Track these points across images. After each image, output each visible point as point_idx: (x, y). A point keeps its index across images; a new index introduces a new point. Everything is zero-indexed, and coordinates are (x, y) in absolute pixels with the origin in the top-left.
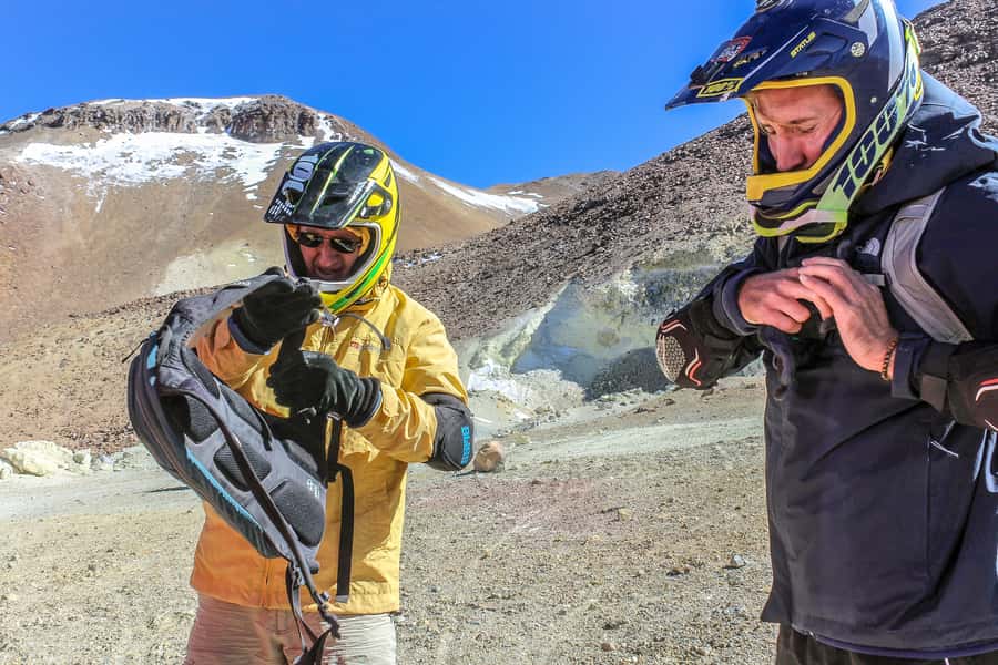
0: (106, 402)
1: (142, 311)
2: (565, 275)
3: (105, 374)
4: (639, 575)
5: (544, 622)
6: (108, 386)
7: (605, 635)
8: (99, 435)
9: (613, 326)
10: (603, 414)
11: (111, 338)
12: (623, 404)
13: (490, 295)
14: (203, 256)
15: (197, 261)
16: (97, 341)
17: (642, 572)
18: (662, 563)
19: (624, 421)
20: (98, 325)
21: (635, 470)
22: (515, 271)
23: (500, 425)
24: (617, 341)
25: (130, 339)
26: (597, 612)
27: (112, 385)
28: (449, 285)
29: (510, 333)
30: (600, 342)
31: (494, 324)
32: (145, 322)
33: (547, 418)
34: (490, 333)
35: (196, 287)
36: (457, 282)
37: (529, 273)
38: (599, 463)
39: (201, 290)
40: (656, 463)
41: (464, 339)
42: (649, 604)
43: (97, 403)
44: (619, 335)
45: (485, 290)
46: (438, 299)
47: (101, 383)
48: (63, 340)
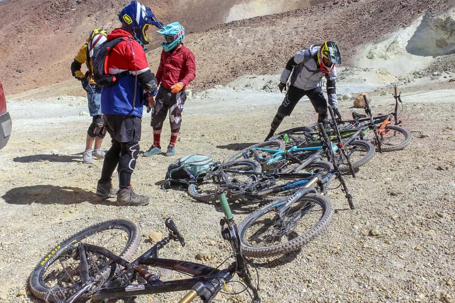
0: (205, 70)
1: (219, 29)
2: (422, 10)
3: (204, 58)
4: (418, 168)
5: (357, 188)
6: (205, 63)
7: (389, 199)
8: (202, 83)
9: (445, 37)
10: (433, 82)
11: (206, 42)
12: (445, 77)
13: (381, 22)
14: (245, 4)
15: (242, 6)
16: (201, 43)
17: (420, 166)
18: (434, 162)
19: (442, 86)
20: (201, 36)
21: (437, 111)
22: (395, 9)
23: (379, 86)
24: (447, 44)
25: (214, 42)
26: (388, 186)
27: (207, 62)
28: (360, 16)
29: (389, 40)
30: (437, 45)
31: (381, 36)
32: (220, 35)
33: (403, 83)
34: (379, 40)
35: (241, 19)
36: (364, 14)
37: (402, 10)
38: (419, 107)
39: (244, 20)
40: (450, 108)
41: (365, 43)
42: (419, 184)
43: (201, 70)
44: (448, 42)
45: (378, 18)
46: (354, 23)
47: (202, 62)
48: (188, 43)
